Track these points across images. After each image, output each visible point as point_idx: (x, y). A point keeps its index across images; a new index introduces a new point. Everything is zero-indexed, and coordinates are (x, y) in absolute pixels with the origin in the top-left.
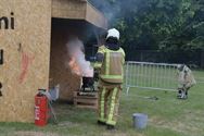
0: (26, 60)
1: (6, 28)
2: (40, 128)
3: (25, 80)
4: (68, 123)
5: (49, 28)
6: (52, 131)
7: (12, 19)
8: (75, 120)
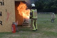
0: (8, 14)
1: (2, 5)
2: (14, 33)
3: (8, 20)
4: (22, 32)
5: (14, 4)
6: (18, 34)
7: (3, 2)
8: (24, 31)
